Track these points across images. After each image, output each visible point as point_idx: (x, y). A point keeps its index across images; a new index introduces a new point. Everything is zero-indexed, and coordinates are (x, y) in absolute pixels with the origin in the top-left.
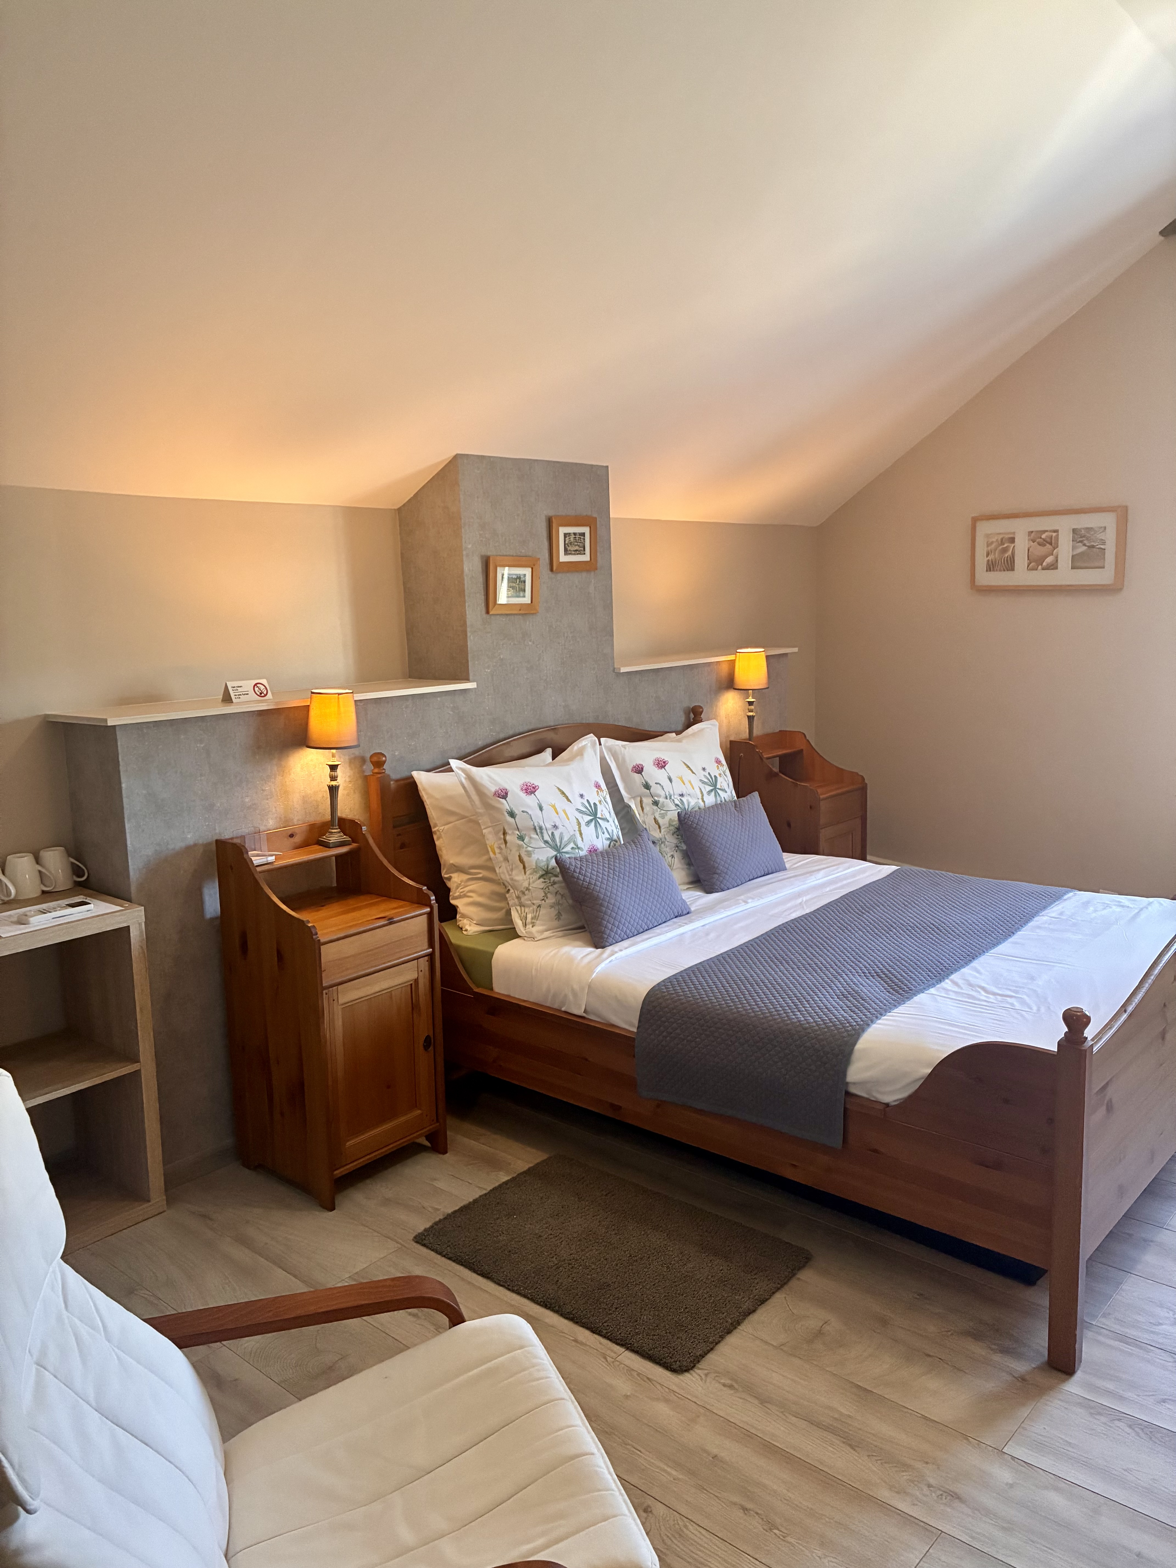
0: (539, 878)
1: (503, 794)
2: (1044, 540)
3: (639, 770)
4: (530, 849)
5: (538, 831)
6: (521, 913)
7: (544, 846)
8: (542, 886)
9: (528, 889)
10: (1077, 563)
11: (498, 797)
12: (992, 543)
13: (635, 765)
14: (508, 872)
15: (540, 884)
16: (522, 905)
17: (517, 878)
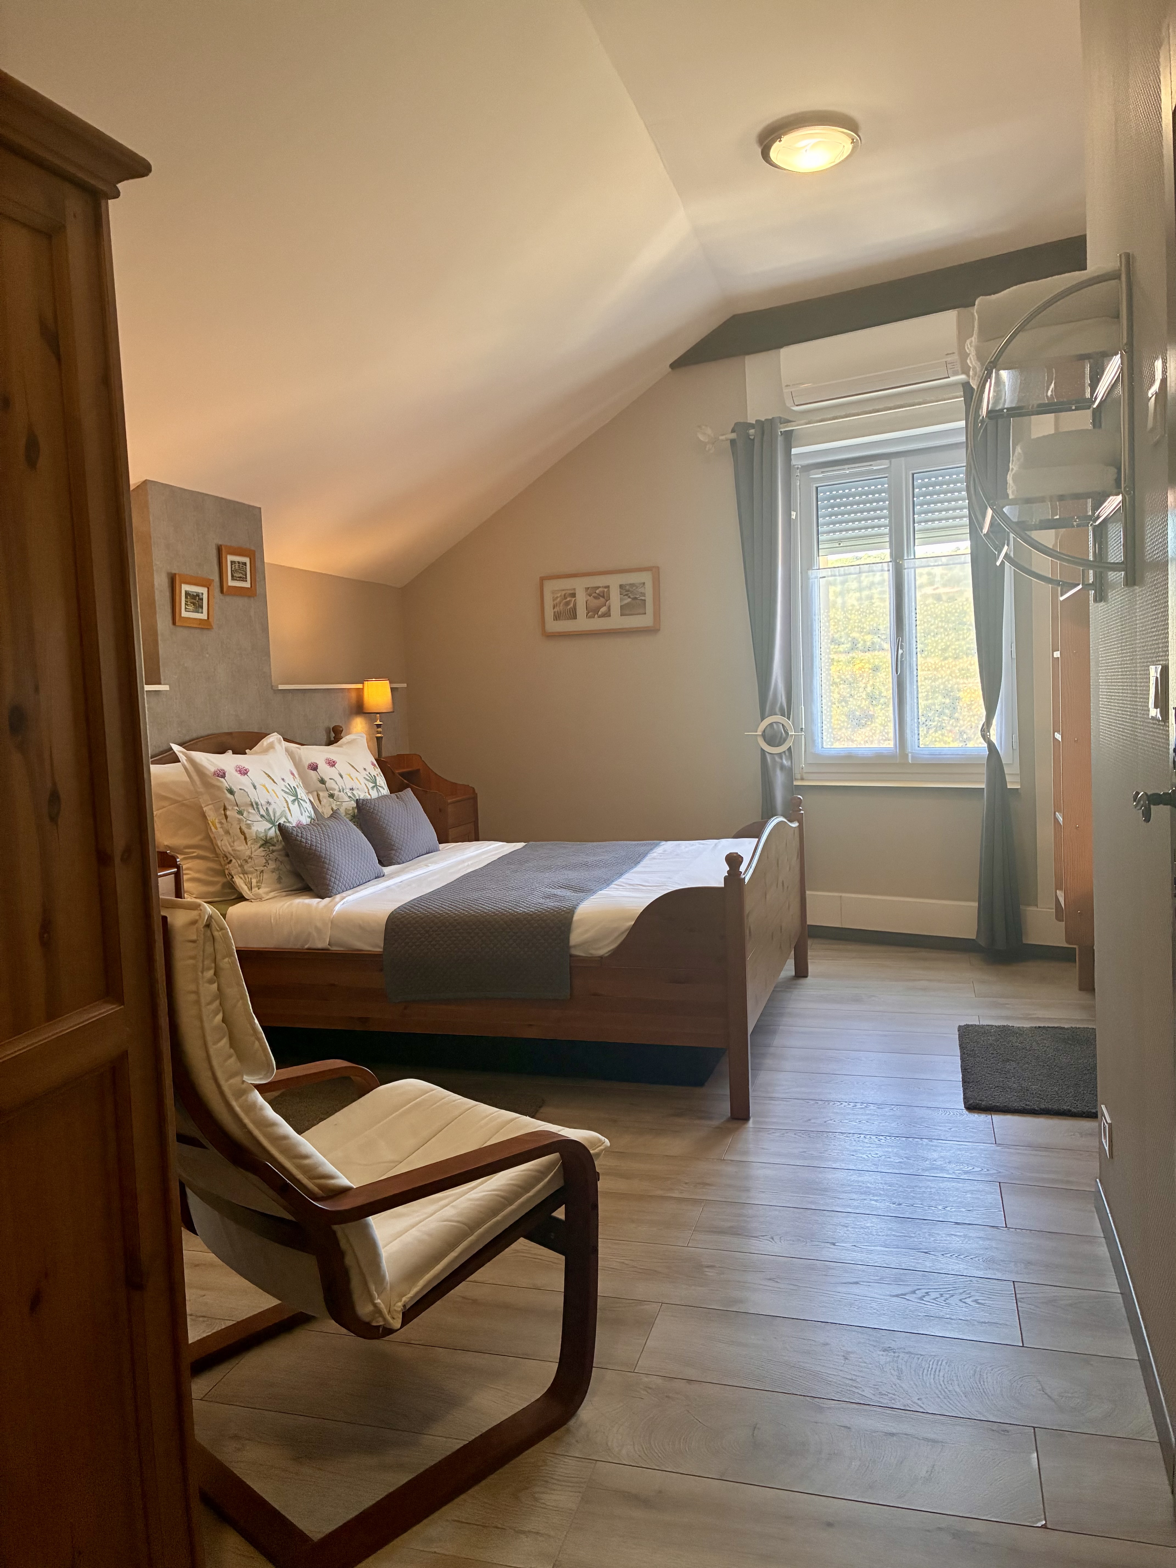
0: (260, 847)
1: (222, 774)
2: (598, 594)
3: (314, 767)
4: (249, 822)
5: (255, 806)
6: (246, 879)
7: (261, 820)
8: (263, 854)
9: (250, 857)
10: (625, 610)
11: (218, 776)
12: (557, 597)
13: (310, 763)
14: (230, 844)
15: (260, 852)
16: (245, 873)
17: (238, 848)
